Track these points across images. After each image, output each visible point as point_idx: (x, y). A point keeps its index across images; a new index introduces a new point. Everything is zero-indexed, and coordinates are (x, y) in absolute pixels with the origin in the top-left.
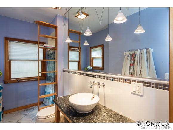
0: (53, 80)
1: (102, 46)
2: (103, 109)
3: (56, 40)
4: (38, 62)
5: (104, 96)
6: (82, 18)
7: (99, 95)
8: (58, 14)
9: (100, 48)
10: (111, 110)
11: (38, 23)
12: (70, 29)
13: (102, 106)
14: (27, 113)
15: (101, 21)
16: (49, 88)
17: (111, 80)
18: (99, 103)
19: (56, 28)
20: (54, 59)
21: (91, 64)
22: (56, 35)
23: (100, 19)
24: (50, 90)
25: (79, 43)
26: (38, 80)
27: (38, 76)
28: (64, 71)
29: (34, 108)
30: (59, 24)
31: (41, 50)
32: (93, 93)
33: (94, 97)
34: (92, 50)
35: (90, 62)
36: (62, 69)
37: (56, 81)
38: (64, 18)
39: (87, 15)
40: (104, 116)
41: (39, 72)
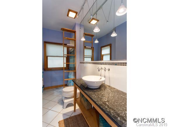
0: (73, 69)
1: (110, 45)
2: (107, 87)
3: (75, 40)
4: (63, 58)
5: (109, 78)
6: (94, 24)
7: (106, 77)
8: (76, 22)
9: (109, 47)
10: (115, 88)
11: (63, 30)
12: (85, 33)
13: (108, 85)
14: (57, 90)
15: (108, 21)
16: (71, 75)
17: (115, 65)
18: (106, 84)
19: (75, 32)
20: (74, 54)
21: (101, 59)
22: (75, 38)
23: (107, 20)
24: (72, 77)
25: (92, 43)
26: (63, 70)
27: (63, 67)
28: (81, 63)
29: (61, 88)
30: (77, 29)
31: (66, 49)
32: (101, 76)
33: (101, 79)
34: (102, 48)
35: (101, 58)
36: (79, 62)
37: (75, 69)
38: (81, 25)
39: (98, 21)
40: (108, 91)
41: (64, 63)
